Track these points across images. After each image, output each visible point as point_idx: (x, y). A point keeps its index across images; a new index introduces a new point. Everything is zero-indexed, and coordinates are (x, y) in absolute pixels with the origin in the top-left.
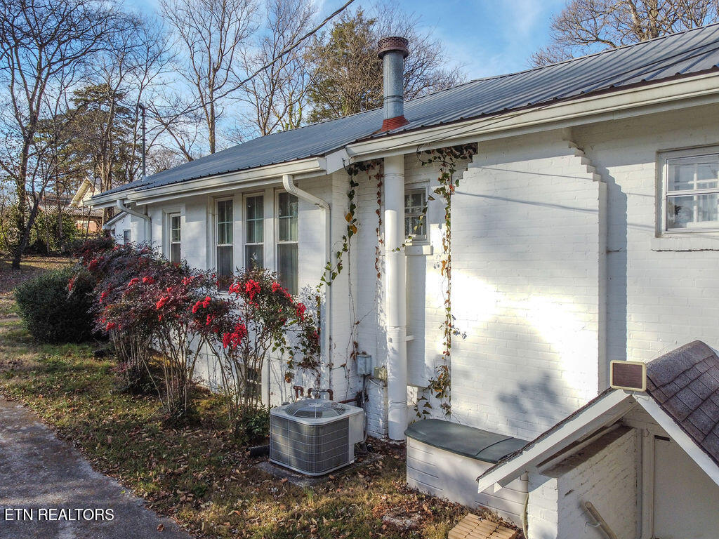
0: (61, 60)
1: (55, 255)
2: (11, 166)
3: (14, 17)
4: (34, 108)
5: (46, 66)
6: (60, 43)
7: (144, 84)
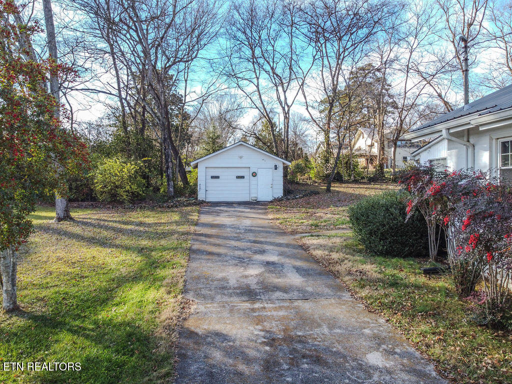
0: (352, 45)
1: (347, 182)
2: (321, 124)
3: (325, 22)
4: (335, 83)
5: (343, 52)
6: (351, 34)
7: (414, 47)
